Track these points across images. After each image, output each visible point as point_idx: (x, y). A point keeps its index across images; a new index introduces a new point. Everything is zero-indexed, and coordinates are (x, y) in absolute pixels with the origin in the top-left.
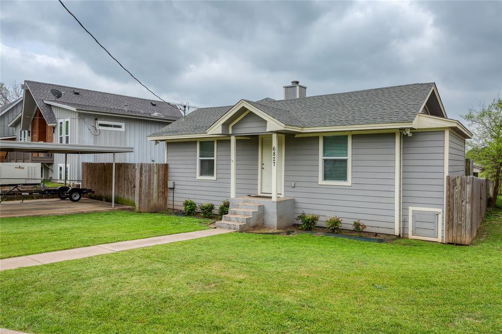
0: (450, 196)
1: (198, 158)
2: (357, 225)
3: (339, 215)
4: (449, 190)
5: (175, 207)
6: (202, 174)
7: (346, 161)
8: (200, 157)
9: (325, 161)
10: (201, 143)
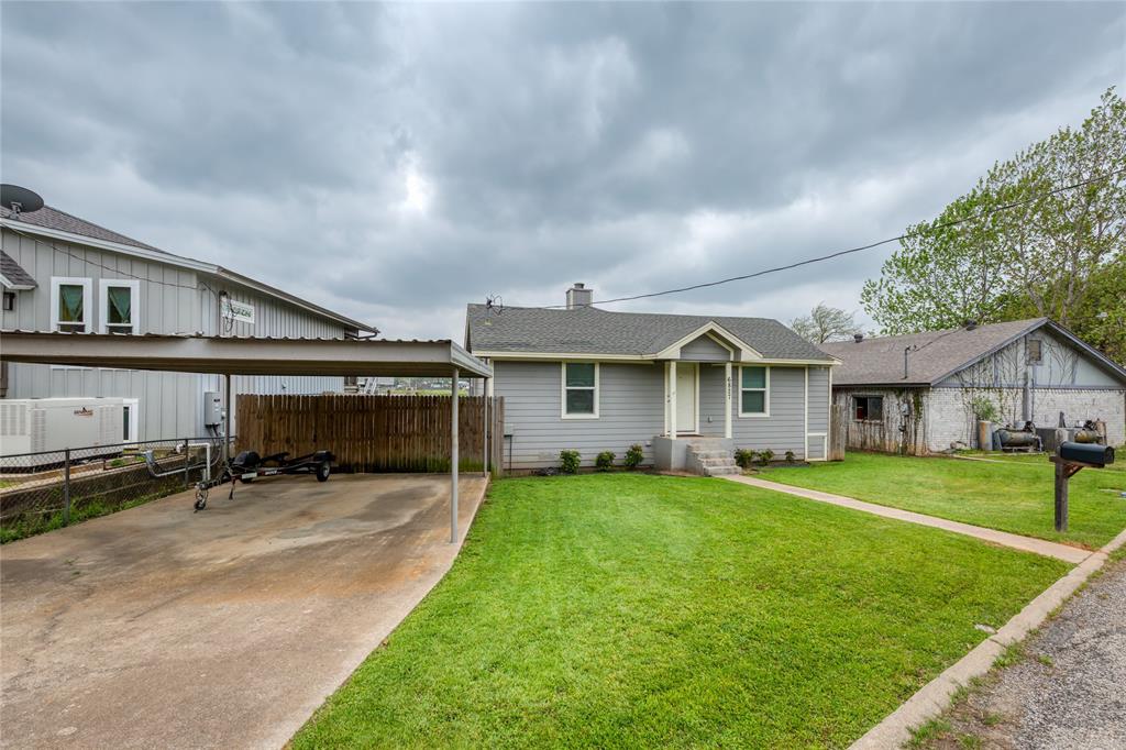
0: (833, 422)
1: (564, 388)
2: (789, 454)
3: (771, 447)
4: (832, 417)
5: (514, 466)
6: (569, 410)
7: (763, 393)
8: (568, 385)
9: (743, 392)
10: (568, 365)
